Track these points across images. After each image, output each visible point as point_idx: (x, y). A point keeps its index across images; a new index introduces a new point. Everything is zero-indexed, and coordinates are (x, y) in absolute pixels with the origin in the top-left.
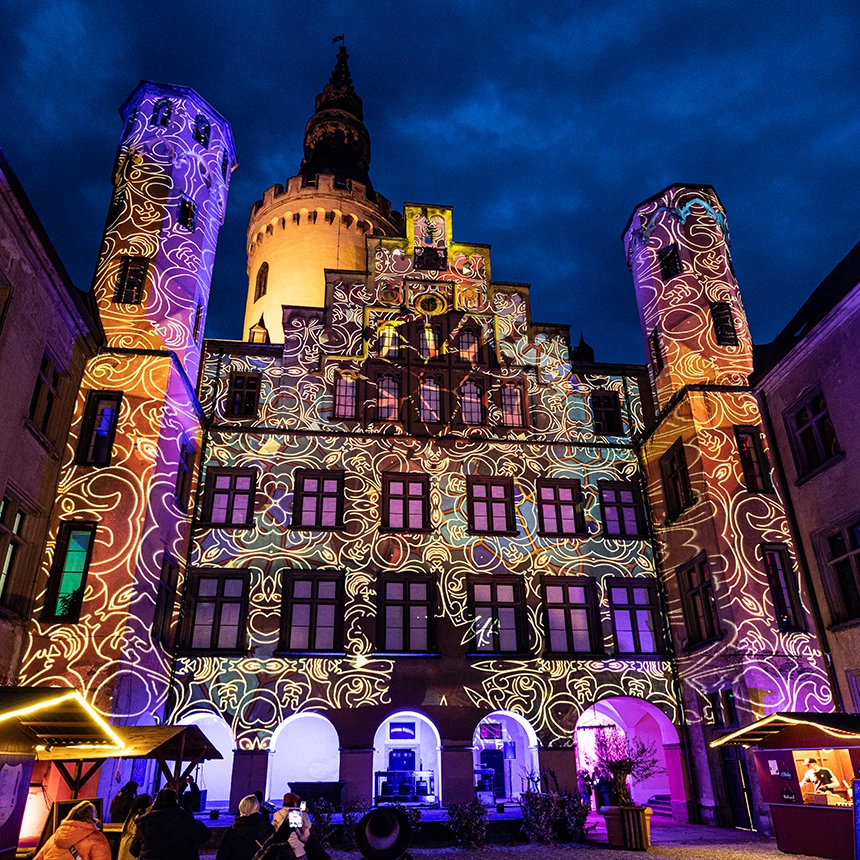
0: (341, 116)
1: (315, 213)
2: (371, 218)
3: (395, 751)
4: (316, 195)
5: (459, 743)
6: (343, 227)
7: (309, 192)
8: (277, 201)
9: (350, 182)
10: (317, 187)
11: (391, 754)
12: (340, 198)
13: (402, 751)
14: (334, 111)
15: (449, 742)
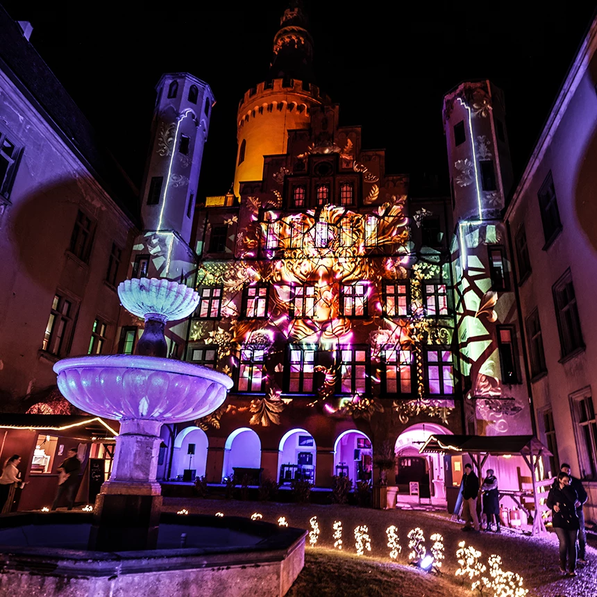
0: (293, 31)
1: (272, 105)
2: (306, 101)
3: (302, 453)
4: (272, 93)
5: (327, 449)
6: (288, 111)
7: (268, 92)
8: (251, 99)
9: (293, 81)
10: (272, 88)
11: (299, 455)
12: (286, 93)
13: (306, 454)
14: (288, 28)
15: (321, 449)
